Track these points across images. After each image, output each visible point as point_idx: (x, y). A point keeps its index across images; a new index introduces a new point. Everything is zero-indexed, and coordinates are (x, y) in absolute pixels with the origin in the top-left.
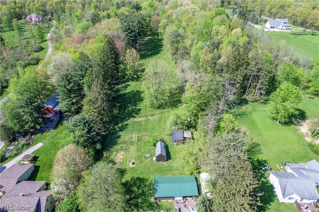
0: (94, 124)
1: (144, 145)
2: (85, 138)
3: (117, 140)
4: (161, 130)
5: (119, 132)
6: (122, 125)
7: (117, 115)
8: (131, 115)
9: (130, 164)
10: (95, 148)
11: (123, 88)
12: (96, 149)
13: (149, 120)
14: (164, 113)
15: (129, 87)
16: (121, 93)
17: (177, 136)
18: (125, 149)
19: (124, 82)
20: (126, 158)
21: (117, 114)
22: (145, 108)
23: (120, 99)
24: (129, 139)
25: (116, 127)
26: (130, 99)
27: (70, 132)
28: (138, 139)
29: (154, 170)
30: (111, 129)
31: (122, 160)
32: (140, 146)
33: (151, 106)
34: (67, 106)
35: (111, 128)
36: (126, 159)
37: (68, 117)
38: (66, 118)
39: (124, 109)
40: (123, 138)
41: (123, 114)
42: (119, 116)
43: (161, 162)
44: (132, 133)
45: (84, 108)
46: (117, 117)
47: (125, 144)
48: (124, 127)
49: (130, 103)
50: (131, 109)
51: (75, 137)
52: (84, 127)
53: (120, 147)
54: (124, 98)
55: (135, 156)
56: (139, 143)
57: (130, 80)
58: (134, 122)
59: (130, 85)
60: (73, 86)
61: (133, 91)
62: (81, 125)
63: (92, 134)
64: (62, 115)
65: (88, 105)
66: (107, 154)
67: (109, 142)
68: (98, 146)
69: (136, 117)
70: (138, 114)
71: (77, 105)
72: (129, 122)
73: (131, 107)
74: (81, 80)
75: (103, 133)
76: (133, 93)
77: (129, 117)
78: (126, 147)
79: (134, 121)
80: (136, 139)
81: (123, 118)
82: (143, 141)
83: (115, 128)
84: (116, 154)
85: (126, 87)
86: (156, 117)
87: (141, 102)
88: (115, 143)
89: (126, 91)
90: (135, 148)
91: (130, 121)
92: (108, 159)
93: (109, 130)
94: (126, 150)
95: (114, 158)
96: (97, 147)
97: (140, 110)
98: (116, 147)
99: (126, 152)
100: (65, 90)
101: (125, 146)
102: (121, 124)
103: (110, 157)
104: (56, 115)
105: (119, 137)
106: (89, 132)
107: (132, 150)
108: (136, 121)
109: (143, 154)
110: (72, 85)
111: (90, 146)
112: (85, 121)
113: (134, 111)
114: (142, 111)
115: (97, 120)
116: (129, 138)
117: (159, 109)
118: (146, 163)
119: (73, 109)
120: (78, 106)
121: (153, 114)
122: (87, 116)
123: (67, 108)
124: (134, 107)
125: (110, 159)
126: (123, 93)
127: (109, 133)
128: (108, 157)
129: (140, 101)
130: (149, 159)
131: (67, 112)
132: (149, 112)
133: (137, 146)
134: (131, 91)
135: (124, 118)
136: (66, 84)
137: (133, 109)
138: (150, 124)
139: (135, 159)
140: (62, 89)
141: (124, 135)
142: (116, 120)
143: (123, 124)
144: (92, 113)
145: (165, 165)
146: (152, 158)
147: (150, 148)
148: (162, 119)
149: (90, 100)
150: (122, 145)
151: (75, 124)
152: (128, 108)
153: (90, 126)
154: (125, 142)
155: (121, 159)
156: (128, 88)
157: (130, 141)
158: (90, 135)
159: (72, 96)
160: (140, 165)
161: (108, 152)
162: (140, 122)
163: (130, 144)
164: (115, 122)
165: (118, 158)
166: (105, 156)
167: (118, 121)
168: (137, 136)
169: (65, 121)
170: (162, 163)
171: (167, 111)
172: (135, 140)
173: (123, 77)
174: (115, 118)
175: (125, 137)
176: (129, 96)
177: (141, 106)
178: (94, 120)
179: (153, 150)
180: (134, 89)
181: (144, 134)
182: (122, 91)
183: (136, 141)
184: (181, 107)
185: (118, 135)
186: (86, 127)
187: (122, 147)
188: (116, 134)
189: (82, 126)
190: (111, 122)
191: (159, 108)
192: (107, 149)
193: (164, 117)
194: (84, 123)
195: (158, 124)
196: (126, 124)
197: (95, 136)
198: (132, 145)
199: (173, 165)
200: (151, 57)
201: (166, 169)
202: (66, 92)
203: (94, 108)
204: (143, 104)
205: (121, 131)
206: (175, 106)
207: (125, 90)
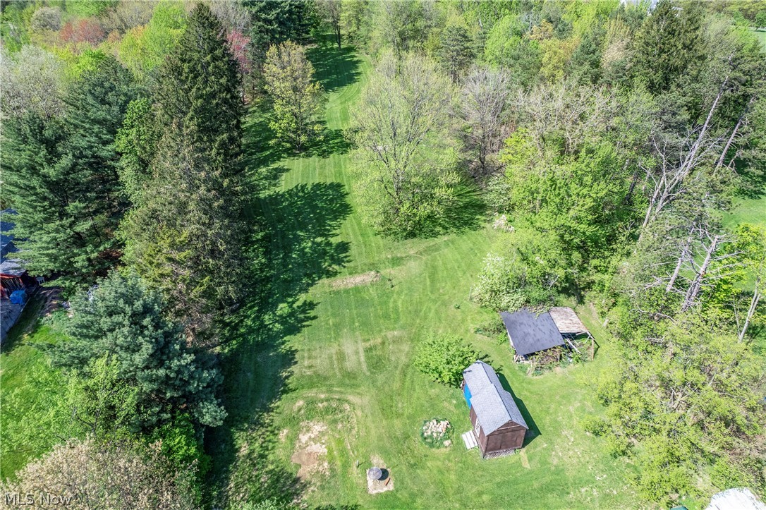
0: (178, 314)
1: (403, 382)
2: (147, 387)
3: (285, 374)
4: (450, 313)
5: (285, 336)
6: (291, 307)
7: (262, 272)
8: (315, 268)
9: (370, 483)
10: (196, 423)
11: (266, 178)
12: (202, 426)
13: (390, 280)
14: (437, 250)
15: (284, 176)
16: (262, 196)
17: (532, 332)
18: (327, 410)
19: (264, 162)
20: (343, 452)
21: (262, 270)
22: (360, 238)
23: (262, 214)
24: (332, 362)
25: (267, 317)
26: (299, 213)
27: (65, 365)
28: (368, 358)
29: (485, 497)
30: (251, 330)
31: (326, 464)
32: (387, 388)
33: (382, 229)
34: (54, 251)
35: (249, 323)
36: (342, 456)
37: (63, 295)
38: (54, 302)
39: (284, 248)
40: (306, 363)
41: (285, 265)
42: (271, 276)
43: (503, 456)
44: (338, 335)
45: (129, 252)
46: (263, 280)
47: (324, 389)
48: (302, 316)
49: (303, 227)
50: (311, 248)
51: (91, 392)
52: (135, 335)
53: (301, 403)
54: (274, 210)
55: (380, 438)
56: (381, 378)
57: (285, 155)
58: (335, 293)
59: (288, 170)
60: (73, 168)
61: (303, 187)
62: (121, 325)
63: (175, 363)
64: (37, 289)
65: (145, 235)
66: (251, 441)
67: (251, 384)
68: (211, 414)
69: (335, 274)
70: (343, 261)
71: (96, 246)
72: (314, 295)
73: (309, 238)
74: (106, 143)
75: (218, 349)
76: (303, 192)
77: (309, 276)
78: (327, 400)
79: (334, 289)
80: (363, 359)
81: (285, 281)
82: (396, 368)
83: (262, 321)
84: (293, 439)
85: (275, 177)
86: (414, 266)
87: (342, 221)
88: (279, 388)
89: (277, 190)
90: (366, 399)
91: (319, 290)
92: (263, 467)
93: (242, 335)
94: (332, 413)
95: (289, 457)
96: (207, 419)
97: (344, 247)
98: (287, 405)
99: (335, 421)
100: (35, 182)
101: (323, 396)
102: (285, 305)
103: (271, 457)
104: (9, 294)
105: (289, 359)
106: (161, 354)
107: (359, 413)
108: (342, 287)
109: (413, 423)
110: (66, 162)
111: (173, 418)
112: (138, 304)
113: (325, 253)
114: (353, 251)
115: (192, 295)
116: (330, 358)
117: (415, 240)
118: (439, 463)
119: (80, 261)
120: (102, 248)
121: (398, 259)
122: (144, 284)
123: (54, 258)
124: (319, 240)
125: (271, 467)
126: (270, 196)
127: (241, 345)
128: (262, 456)
129: (335, 218)
130: (447, 443)
131: (54, 275)
132: (381, 253)
133: (373, 391)
134: (296, 187)
135: (290, 282)
136: (37, 159)
137: (319, 244)
138: (399, 293)
139: (384, 452)
140: (21, 182)
141: (306, 348)
142: (262, 291)
143: (293, 302)
144: (168, 268)
145: (527, 465)
146: (458, 438)
147: (433, 392)
148: (440, 274)
149: (154, 215)
150: (311, 393)
151: (87, 327)
152: (300, 244)
153: (162, 328)
154: (318, 380)
155: (320, 459)
156: (283, 178)
157: (337, 371)
158: (169, 368)
159: (71, 207)
160: (413, 479)
161: (253, 430)
162: (357, 290)
163: (342, 384)
164: (261, 298)
165: (304, 458)
166: (244, 451)
167: (270, 294)
168: (362, 346)
169: (49, 315)
170: (508, 457)
171: (447, 244)
172: (360, 363)
173: (257, 147)
174: (255, 283)
175: (316, 358)
176: (291, 204)
177: (345, 231)
178: (177, 299)
179: (450, 403)
180: (303, 180)
181: (390, 334)
182: (265, 189)
183: (364, 367)
184: (487, 225)
185: (283, 349)
186: (146, 332)
187: (311, 403)
188: (275, 348)
189: (126, 330)
190: (242, 302)
191: (412, 235)
192: (246, 419)
193: (444, 264)
194: (134, 315)
195: (432, 292)
196: (305, 303)
197: (193, 372)
198: (352, 386)
199: (560, 458)
200: (334, 91)
201: (536, 485)
202: (44, 191)
203: (172, 245)
204: (349, 226)
205: (290, 334)
206: (466, 224)
207: (275, 185)
